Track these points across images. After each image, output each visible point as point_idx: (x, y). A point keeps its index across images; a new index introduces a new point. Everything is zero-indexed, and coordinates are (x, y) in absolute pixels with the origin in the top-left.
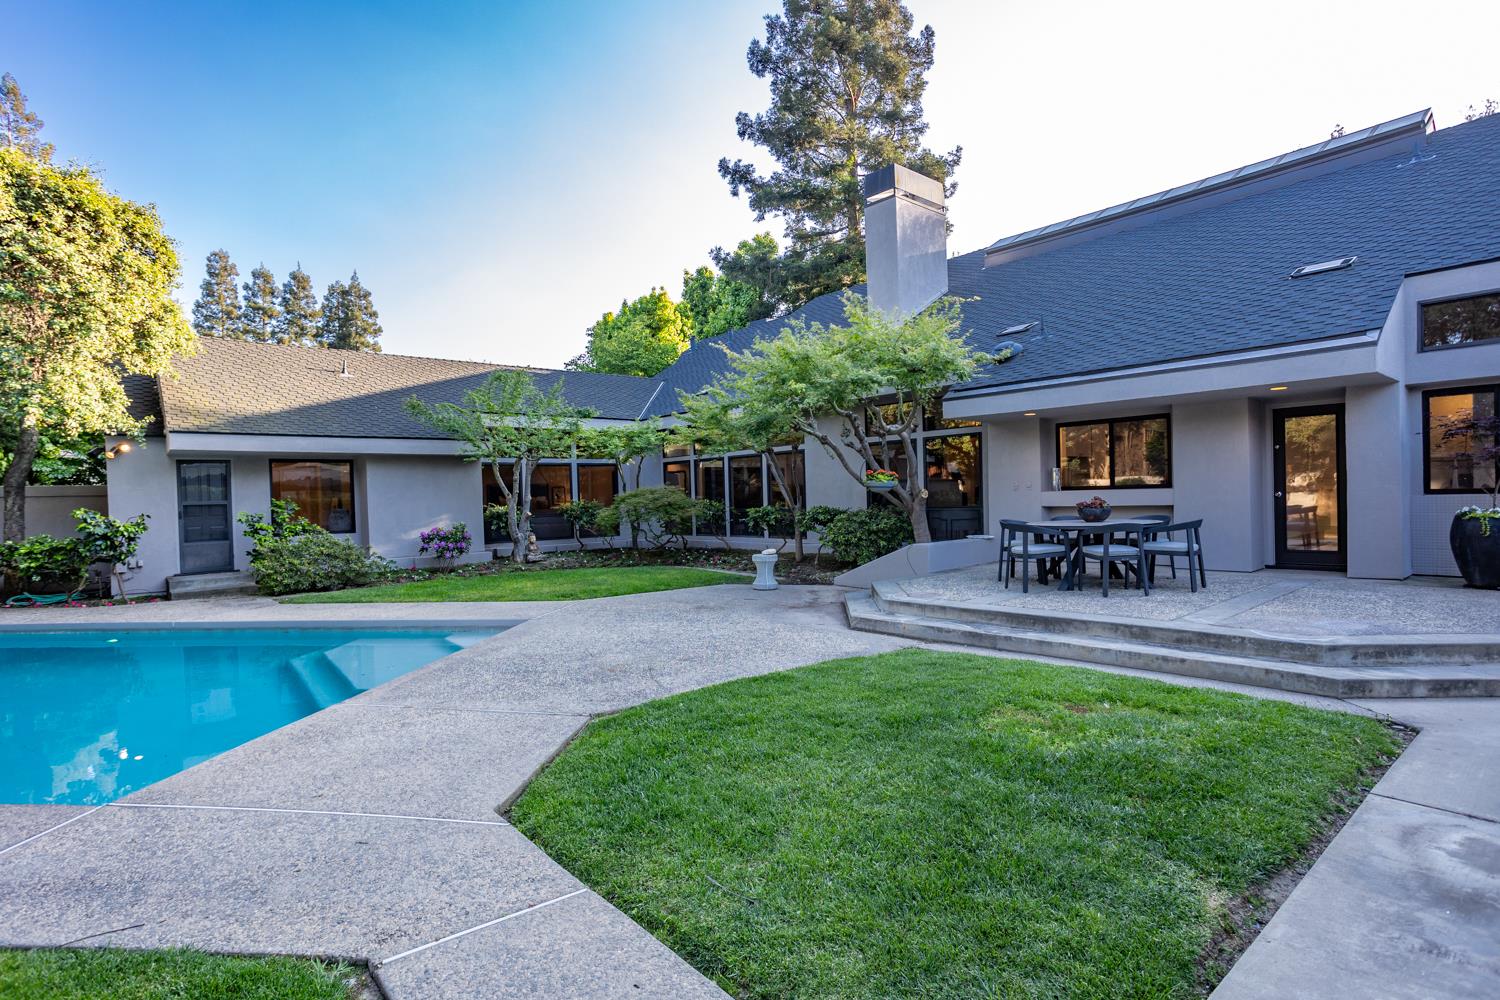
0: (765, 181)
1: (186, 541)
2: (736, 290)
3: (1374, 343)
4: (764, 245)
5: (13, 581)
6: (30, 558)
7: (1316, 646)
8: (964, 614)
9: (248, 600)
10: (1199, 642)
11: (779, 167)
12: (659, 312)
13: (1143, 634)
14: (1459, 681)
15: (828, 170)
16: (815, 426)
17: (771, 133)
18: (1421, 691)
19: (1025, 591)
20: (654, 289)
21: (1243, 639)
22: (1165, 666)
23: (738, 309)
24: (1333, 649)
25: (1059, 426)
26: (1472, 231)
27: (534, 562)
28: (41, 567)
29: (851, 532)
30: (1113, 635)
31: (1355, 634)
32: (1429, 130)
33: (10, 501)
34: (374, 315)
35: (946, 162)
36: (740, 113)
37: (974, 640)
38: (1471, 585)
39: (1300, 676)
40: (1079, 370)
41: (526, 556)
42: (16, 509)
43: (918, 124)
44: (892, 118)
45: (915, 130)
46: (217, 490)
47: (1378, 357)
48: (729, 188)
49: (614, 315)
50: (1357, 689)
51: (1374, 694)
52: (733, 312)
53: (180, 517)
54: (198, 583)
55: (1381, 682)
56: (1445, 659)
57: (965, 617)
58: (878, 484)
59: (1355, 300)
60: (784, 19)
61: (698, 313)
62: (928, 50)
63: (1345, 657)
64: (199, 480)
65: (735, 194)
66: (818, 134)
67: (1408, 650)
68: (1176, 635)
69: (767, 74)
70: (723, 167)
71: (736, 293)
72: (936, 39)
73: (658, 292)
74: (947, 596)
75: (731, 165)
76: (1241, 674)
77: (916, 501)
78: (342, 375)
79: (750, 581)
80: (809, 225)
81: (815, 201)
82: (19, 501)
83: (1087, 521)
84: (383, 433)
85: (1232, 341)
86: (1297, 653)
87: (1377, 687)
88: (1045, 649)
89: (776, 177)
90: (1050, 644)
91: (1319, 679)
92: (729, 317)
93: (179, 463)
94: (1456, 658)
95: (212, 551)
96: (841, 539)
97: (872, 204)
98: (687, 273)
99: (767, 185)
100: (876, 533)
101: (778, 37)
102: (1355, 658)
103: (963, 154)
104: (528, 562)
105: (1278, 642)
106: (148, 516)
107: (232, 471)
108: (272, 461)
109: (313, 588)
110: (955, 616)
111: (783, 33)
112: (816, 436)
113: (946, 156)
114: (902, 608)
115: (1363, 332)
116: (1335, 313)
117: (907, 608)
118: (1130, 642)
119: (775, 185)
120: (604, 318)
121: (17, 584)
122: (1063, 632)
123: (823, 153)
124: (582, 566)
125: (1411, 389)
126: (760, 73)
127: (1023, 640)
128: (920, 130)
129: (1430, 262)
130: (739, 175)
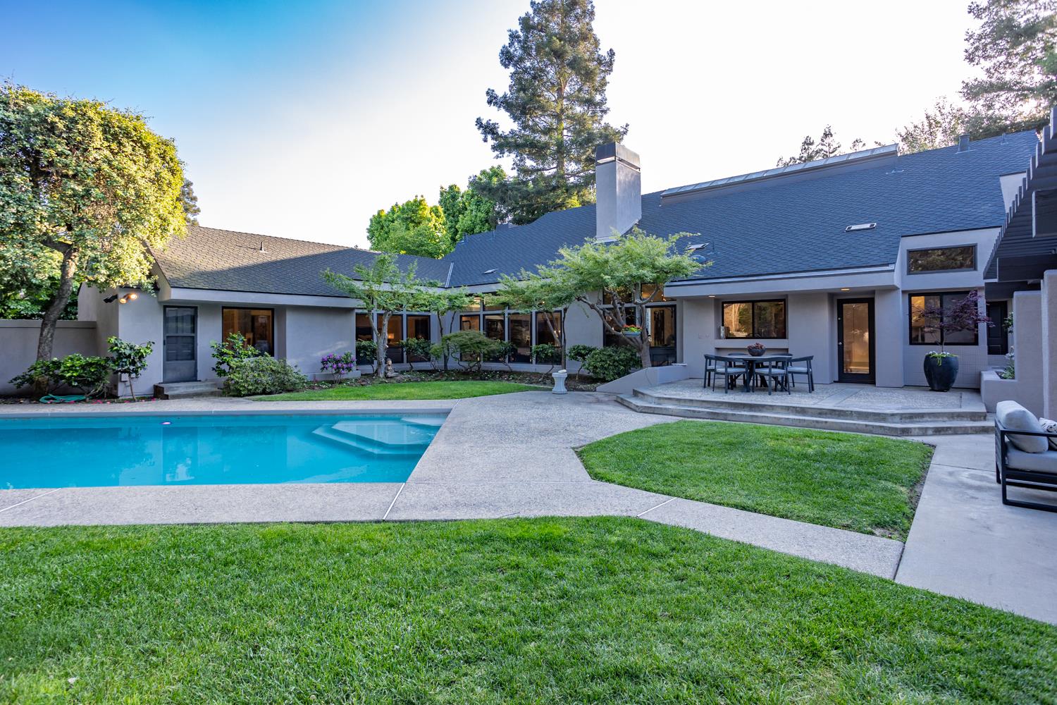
0: (506, 134)
1: (168, 360)
2: (478, 202)
3: (893, 271)
4: (496, 173)
5: (42, 386)
6: (72, 370)
7: (885, 414)
8: (704, 403)
9: (217, 399)
10: (831, 414)
11: (515, 126)
12: (420, 212)
13: (803, 411)
14: (944, 428)
15: (547, 131)
16: (588, 298)
17: (512, 105)
18: (930, 432)
19: (726, 392)
20: (416, 196)
21: (852, 411)
22: (817, 425)
23: (479, 214)
24: (893, 415)
25: (723, 303)
26: (928, 216)
27: (391, 377)
28: (79, 376)
29: (604, 361)
30: (787, 412)
31: (898, 409)
32: (899, 155)
33: (46, 331)
34: (194, 199)
35: (619, 132)
36: (489, 89)
37: (714, 416)
38: (933, 390)
39: (881, 427)
40: (742, 274)
41: (386, 373)
42: (49, 336)
43: (604, 107)
44: (589, 102)
45: (602, 111)
46: (188, 326)
47: (895, 277)
48: (483, 136)
49: (386, 212)
50: (906, 432)
51: (912, 434)
52: (476, 216)
53: (164, 344)
54: (182, 388)
55: (915, 428)
56: (936, 419)
57: (704, 404)
58: (631, 333)
59: (881, 247)
60: (520, 34)
61: (449, 214)
62: (610, 64)
63: (897, 419)
64: (177, 319)
65: (485, 140)
66: (543, 108)
67: (922, 415)
68: (819, 411)
69: (511, 67)
70: (479, 122)
71: (478, 203)
72: (615, 57)
73: (419, 198)
74: (687, 395)
75: (484, 122)
76: (854, 427)
77: (645, 343)
78: (261, 251)
79: (551, 390)
80: (529, 163)
81: (537, 150)
82: (52, 331)
83: (753, 356)
84: (300, 291)
85: (822, 264)
86: (877, 417)
87: (913, 430)
88: (755, 419)
89: (512, 132)
90: (757, 416)
91: (890, 428)
92: (473, 219)
93: (165, 307)
94: (941, 419)
95: (184, 367)
96: (599, 364)
97: (600, 164)
98: (442, 188)
99: (506, 137)
100: (617, 361)
101: (516, 44)
102: (901, 419)
103: (629, 128)
104: (387, 378)
105: (868, 413)
106: (154, 343)
107: (198, 314)
108: (223, 308)
109: (264, 392)
110: (699, 404)
111: (519, 42)
112: (589, 304)
113: (620, 128)
114: (666, 401)
115: (887, 265)
116: (872, 253)
117: (670, 401)
118: (796, 415)
119: (512, 137)
120: (379, 214)
121: (45, 388)
122: (760, 411)
123: (543, 121)
124: (422, 380)
125: (904, 292)
126: (506, 66)
127: (742, 415)
128: (604, 112)
129: (912, 230)
130: (489, 129)
